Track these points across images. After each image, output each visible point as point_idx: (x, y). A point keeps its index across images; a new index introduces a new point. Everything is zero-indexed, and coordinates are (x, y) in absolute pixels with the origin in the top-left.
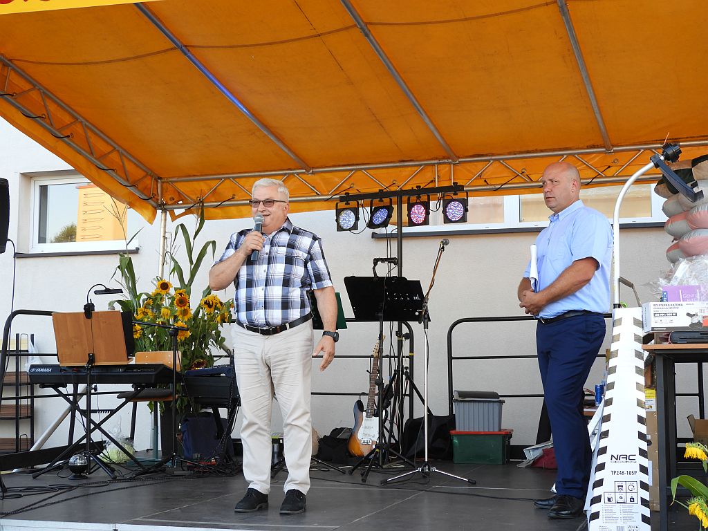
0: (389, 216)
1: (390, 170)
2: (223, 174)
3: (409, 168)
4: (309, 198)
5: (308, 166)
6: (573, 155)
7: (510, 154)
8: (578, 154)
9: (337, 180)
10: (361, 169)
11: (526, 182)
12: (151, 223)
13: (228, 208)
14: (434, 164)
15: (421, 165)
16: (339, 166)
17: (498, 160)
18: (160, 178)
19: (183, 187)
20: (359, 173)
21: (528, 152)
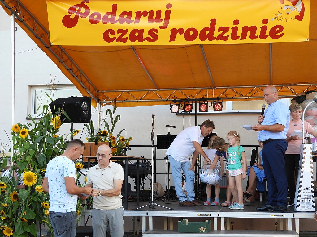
0: (192, 108)
1: (190, 91)
2: (124, 90)
3: (197, 90)
4: (158, 100)
5: (158, 88)
6: (258, 87)
7: (235, 86)
8: (260, 87)
9: (168, 93)
10: (179, 90)
11: (241, 97)
12: (95, 108)
13: (126, 103)
14: (207, 89)
15: (202, 89)
16: (170, 88)
17: (231, 88)
18: (99, 91)
19: (107, 94)
20: (177, 91)
21: (242, 86)
